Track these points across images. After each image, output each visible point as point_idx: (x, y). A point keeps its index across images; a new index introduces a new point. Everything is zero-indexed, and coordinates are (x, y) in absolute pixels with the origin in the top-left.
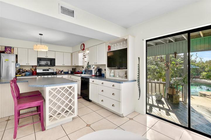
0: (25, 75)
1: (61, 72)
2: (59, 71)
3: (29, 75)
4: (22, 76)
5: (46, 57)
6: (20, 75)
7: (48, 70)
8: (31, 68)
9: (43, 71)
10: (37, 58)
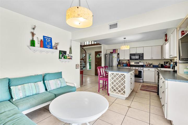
0: (123, 66)
1: (150, 65)
2: (148, 64)
3: (126, 66)
4: (121, 66)
5: (136, 53)
6: (120, 66)
7: (138, 63)
8: (127, 61)
9: (135, 63)
10: (130, 54)
